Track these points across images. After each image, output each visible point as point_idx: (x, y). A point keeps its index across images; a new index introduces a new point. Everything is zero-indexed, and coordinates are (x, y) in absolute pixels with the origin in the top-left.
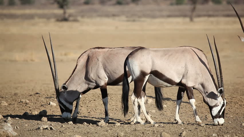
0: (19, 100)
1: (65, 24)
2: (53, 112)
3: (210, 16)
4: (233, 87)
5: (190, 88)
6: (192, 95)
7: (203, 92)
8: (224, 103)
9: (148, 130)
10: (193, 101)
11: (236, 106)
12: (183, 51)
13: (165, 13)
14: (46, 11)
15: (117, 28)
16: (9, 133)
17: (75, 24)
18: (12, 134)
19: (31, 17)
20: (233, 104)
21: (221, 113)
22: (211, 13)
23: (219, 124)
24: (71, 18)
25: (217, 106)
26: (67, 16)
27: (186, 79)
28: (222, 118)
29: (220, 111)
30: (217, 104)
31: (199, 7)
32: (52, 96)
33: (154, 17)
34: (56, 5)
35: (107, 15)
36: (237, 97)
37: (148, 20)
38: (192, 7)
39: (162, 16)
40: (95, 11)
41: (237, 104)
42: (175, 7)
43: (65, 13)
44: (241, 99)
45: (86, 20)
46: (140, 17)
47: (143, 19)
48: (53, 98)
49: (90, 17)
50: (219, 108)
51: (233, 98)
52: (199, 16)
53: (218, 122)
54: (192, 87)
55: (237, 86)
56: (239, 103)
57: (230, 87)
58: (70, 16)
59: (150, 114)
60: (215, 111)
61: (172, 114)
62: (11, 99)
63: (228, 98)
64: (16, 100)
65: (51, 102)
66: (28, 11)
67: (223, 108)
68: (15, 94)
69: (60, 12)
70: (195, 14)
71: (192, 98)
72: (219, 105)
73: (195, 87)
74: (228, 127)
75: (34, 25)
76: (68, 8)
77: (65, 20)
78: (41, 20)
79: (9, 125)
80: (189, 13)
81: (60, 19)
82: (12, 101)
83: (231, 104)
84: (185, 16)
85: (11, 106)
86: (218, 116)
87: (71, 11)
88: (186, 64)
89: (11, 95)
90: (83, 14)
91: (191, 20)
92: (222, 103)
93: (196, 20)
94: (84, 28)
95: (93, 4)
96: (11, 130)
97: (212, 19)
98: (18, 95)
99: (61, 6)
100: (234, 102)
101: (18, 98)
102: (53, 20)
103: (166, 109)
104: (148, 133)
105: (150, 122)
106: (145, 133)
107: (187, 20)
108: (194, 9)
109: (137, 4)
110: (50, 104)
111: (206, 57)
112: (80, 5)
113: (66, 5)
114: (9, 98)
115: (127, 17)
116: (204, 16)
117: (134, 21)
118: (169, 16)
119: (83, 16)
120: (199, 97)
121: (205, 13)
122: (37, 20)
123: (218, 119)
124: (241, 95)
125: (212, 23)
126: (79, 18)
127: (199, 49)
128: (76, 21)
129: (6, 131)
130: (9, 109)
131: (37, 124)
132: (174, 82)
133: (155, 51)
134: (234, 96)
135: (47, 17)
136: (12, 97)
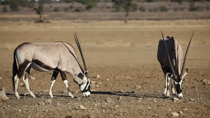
0: (10, 76)
1: (41, 24)
2: (33, 83)
3: (138, 19)
4: (153, 67)
5: (64, 72)
6: (65, 78)
7: (73, 75)
8: (88, 81)
9: (97, 96)
10: (66, 82)
11: (155, 80)
12: (57, 45)
13: (108, 17)
14: (28, 16)
15: (76, 27)
16: (3, 98)
17: (48, 25)
18: (5, 98)
19: (18, 20)
20: (153, 78)
21: (87, 89)
22: (138, 17)
23: (86, 96)
24: (45, 21)
25: (83, 84)
26: (42, 19)
27: (61, 65)
28: (88, 92)
29: (86, 87)
30: (83, 82)
31: (131, 13)
32: (32, 73)
33: (101, 20)
34: (35, 12)
35: (69, 19)
36: (155, 73)
37: (97, 22)
38: (126, 13)
39: (106, 20)
40: (61, 16)
41: (155, 78)
42: (115, 13)
43: (41, 17)
44: (158, 75)
45: (55, 22)
46: (91, 20)
47: (93, 21)
48: (33, 75)
49: (58, 20)
50: (85, 85)
51: (153, 74)
52: (131, 19)
53: (86, 95)
54: (65, 71)
55: (156, 66)
56: (157, 78)
57: (151, 67)
58: (44, 19)
59: (98, 85)
60: (83, 87)
61: (113, 85)
62: (5, 75)
63: (150, 74)
64: (8, 76)
65: (31, 77)
66: (16, 16)
67: (88, 85)
68: (7, 71)
69: (37, 16)
70: (128, 18)
71: (65, 80)
72: (84, 83)
73: (67, 71)
74: (149, 94)
75: (19, 25)
76: (43, 14)
77: (41, 21)
78: (25, 22)
79: (3, 92)
80: (124, 18)
81: (37, 21)
82: (5, 76)
83: (151, 78)
84: (121, 19)
85: (5, 80)
86: (85, 91)
87: (45, 16)
88: (60, 55)
89: (4, 72)
90: (53, 18)
91: (126, 22)
92: (87, 81)
93: (129, 22)
94: (54, 27)
95: (60, 11)
96: (5, 95)
97: (139, 21)
98: (10, 72)
99: (38, 13)
100: (154, 77)
101: (9, 74)
102: (32, 22)
103: (109, 81)
104: (97, 97)
105: (32, 96)
106: (95, 98)
107: (123, 22)
108: (127, 15)
109: (89, 11)
110: (31, 78)
111: (74, 49)
112: (51, 11)
113: (42, 11)
114: (3, 74)
115: (83, 20)
116: (134, 19)
117: (87, 22)
118: (111, 20)
119: (53, 19)
120: (131, 73)
121: (135, 17)
122: (22, 22)
123: (85, 93)
124: (158, 72)
125: (139, 24)
126: (50, 21)
127: (69, 44)
128: (48, 22)
129: (1, 96)
130: (3, 82)
131: (22, 92)
132: (52, 68)
133: (37, 45)
134: (154, 73)
135: (29, 20)
136: (5, 74)
